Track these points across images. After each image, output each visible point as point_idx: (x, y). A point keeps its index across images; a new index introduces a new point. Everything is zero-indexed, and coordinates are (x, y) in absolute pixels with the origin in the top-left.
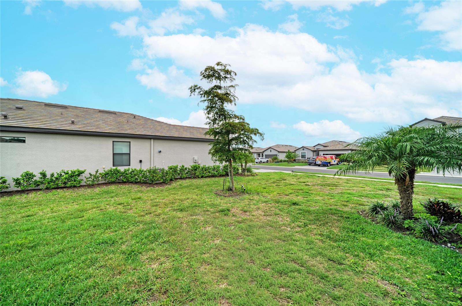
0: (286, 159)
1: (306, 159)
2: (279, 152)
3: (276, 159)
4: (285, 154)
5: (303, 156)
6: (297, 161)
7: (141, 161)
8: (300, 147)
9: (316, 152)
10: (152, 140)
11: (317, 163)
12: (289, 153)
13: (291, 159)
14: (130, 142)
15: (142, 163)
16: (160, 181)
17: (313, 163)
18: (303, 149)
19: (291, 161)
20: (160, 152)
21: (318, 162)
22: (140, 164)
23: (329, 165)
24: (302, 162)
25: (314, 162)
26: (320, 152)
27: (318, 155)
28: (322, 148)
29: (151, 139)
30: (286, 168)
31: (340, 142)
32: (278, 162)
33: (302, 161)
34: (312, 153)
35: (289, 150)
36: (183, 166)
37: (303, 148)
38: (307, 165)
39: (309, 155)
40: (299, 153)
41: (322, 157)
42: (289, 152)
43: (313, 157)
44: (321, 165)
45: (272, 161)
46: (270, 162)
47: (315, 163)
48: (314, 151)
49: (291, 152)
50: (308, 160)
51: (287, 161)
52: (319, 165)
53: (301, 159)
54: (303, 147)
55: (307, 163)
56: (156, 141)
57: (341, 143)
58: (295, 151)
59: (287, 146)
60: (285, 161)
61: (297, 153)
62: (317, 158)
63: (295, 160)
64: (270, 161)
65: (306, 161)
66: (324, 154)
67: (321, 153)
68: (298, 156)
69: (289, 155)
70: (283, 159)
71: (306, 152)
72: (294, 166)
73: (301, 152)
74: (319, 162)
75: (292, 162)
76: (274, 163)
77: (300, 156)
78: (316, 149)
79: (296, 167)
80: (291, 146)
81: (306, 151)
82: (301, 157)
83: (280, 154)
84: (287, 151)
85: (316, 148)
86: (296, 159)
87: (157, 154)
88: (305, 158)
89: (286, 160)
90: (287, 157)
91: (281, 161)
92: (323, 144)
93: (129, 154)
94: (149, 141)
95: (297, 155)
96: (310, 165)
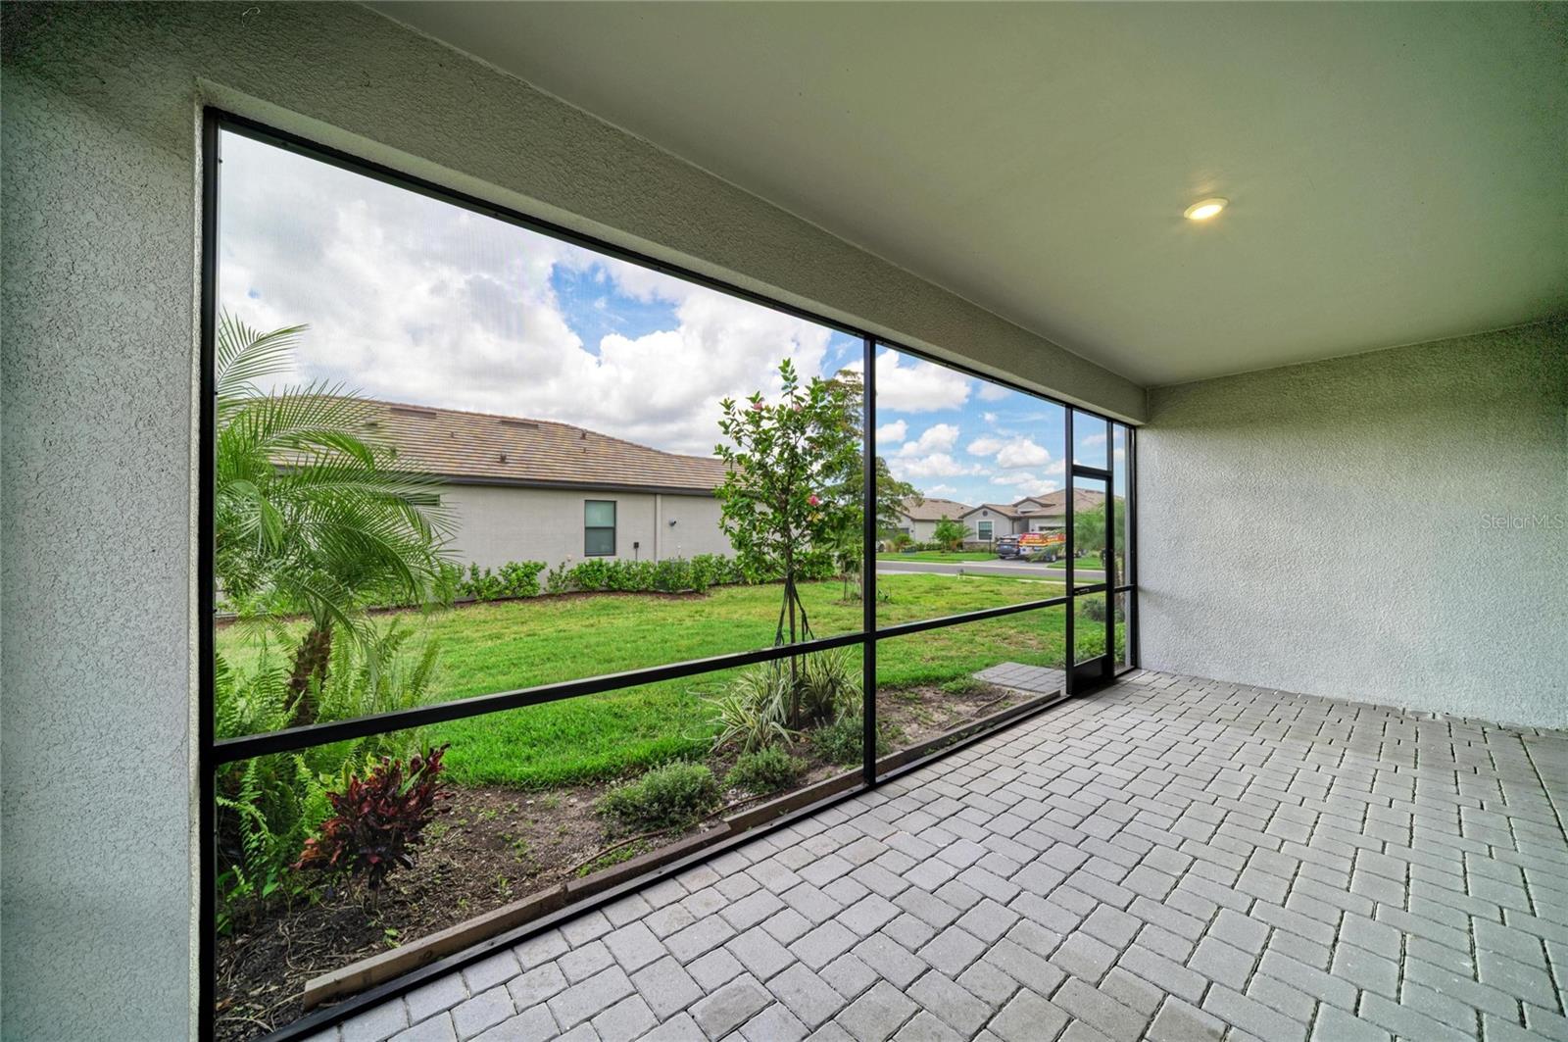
0: (937, 542)
1: (993, 540)
2: (914, 520)
3: (905, 541)
4: (934, 528)
5: (985, 534)
6: (967, 547)
7: (636, 545)
8: (976, 507)
9: (1021, 521)
10: (659, 498)
11: (1022, 553)
12: (944, 525)
13: (951, 542)
14: (615, 502)
15: (639, 549)
16: (691, 587)
17: (1012, 552)
18: (985, 514)
19: (949, 548)
20: (673, 524)
21: (1024, 550)
22: (633, 552)
23: (1054, 558)
24: (982, 551)
25: (1015, 550)
26: (1031, 522)
27: (1025, 529)
28: (1037, 510)
29: (655, 494)
30: (940, 567)
31: (1087, 491)
32: (912, 550)
33: (982, 546)
34: (1008, 524)
35: (944, 517)
36: (723, 557)
37: (985, 509)
38: (996, 558)
39: (1002, 529)
40: (973, 524)
41: (1037, 537)
42: (945, 521)
43: (1013, 537)
44: (1033, 556)
45: (893, 547)
46: (890, 551)
47: (1018, 553)
48: (1014, 519)
49: (949, 521)
50: (999, 545)
51: (939, 548)
52: (1026, 559)
53: (978, 540)
54: (984, 507)
55: (995, 552)
56: (666, 499)
57: (1089, 495)
58: (963, 517)
59: (936, 501)
60: (931, 548)
61: (967, 523)
62: (1023, 538)
63: (960, 545)
64: (889, 546)
65: (993, 546)
66: (1041, 529)
67: (1035, 525)
68: (971, 531)
69: (946, 530)
70: (926, 542)
71: (993, 521)
72: (959, 561)
73: (978, 521)
74: (1027, 549)
75: (954, 551)
76: (900, 554)
77: (975, 533)
78: (1019, 514)
79: (966, 564)
80: (949, 502)
81: (991, 518)
82: (978, 536)
83: (918, 527)
84: (941, 518)
85: (1020, 509)
86: (965, 540)
87: (668, 530)
88: (990, 539)
89: (933, 545)
90: (939, 535)
91: (920, 548)
92: (1039, 498)
93: (614, 529)
94: (653, 498)
95: (969, 530)
96: (1003, 558)
